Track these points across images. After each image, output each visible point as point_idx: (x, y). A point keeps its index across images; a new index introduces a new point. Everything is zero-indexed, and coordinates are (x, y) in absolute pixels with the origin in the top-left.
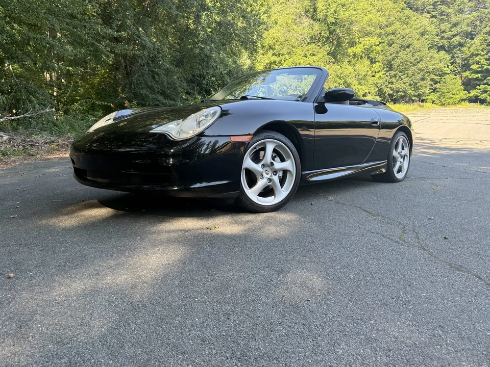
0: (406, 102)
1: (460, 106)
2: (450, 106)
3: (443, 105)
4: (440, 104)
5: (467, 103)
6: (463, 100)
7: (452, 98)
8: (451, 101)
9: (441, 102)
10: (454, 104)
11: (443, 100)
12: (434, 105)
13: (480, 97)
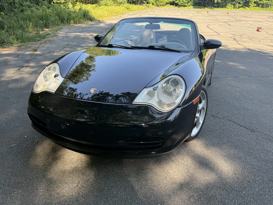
0: (140, 4)
1: (166, 7)
2: (161, 6)
3: (158, 6)
4: (156, 5)
5: (169, 5)
6: (167, 3)
7: (162, 2)
8: (162, 4)
9: (157, 4)
10: (163, 5)
11: (158, 3)
12: (153, 6)
13: (175, 2)
